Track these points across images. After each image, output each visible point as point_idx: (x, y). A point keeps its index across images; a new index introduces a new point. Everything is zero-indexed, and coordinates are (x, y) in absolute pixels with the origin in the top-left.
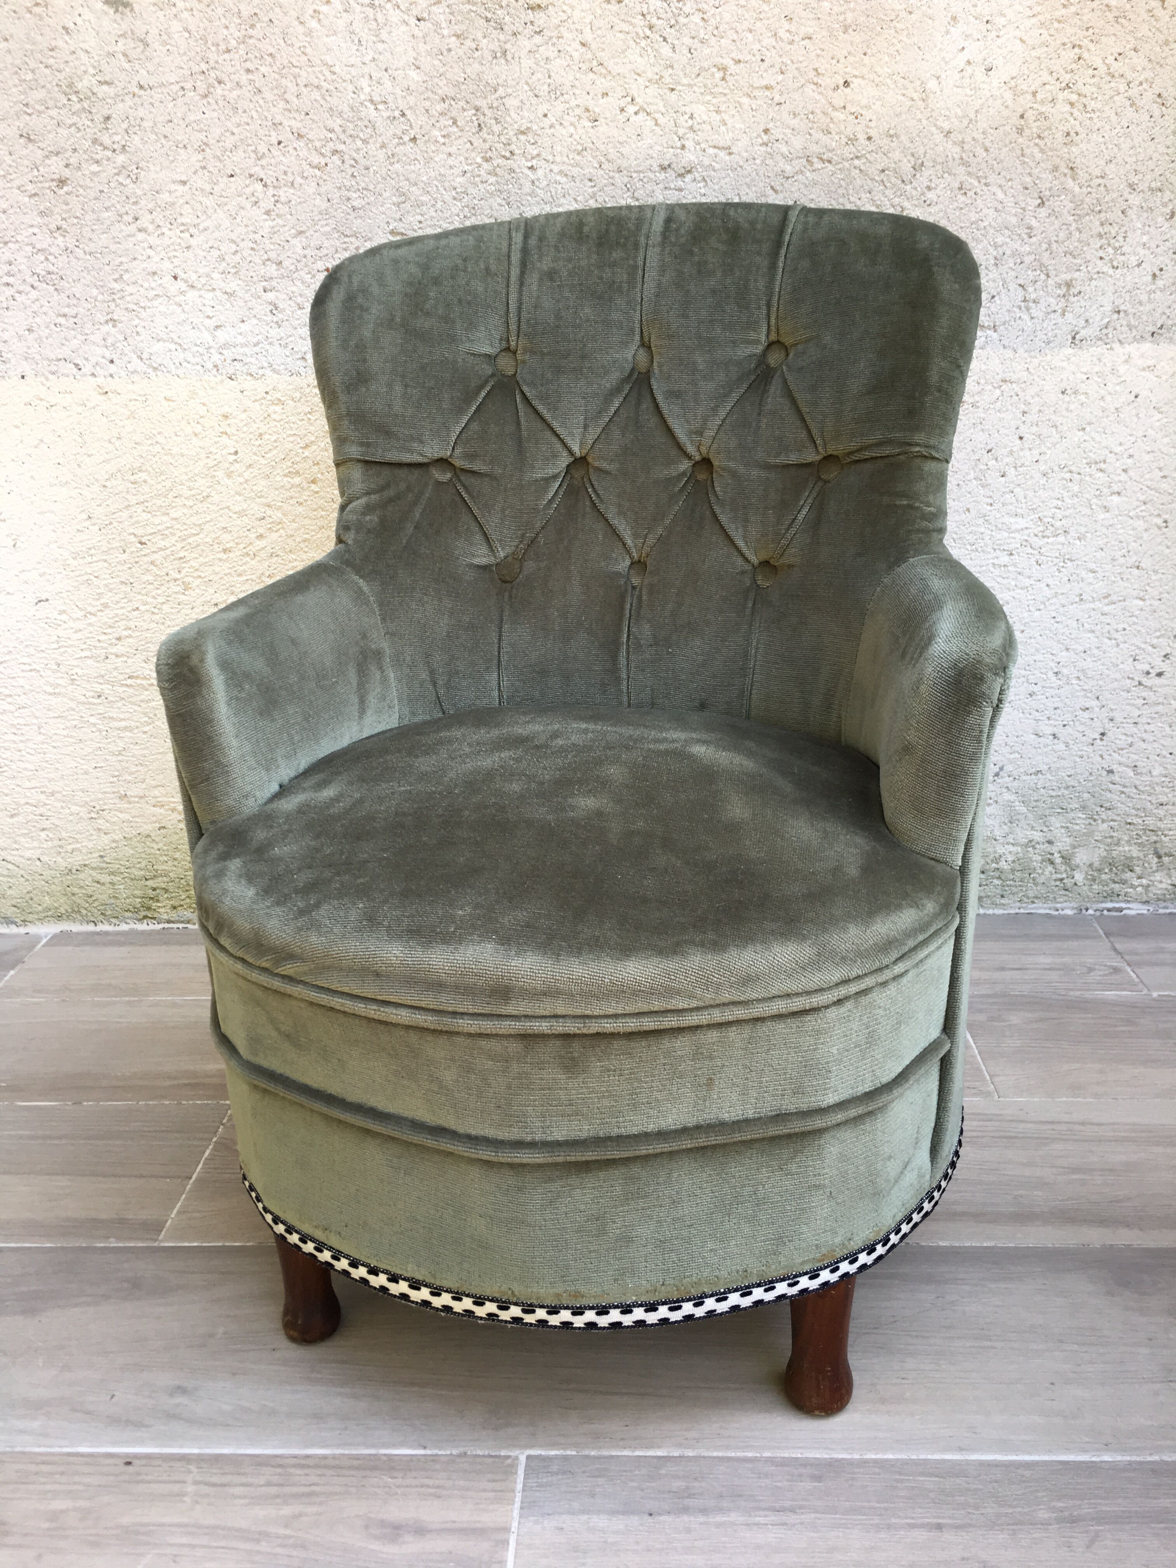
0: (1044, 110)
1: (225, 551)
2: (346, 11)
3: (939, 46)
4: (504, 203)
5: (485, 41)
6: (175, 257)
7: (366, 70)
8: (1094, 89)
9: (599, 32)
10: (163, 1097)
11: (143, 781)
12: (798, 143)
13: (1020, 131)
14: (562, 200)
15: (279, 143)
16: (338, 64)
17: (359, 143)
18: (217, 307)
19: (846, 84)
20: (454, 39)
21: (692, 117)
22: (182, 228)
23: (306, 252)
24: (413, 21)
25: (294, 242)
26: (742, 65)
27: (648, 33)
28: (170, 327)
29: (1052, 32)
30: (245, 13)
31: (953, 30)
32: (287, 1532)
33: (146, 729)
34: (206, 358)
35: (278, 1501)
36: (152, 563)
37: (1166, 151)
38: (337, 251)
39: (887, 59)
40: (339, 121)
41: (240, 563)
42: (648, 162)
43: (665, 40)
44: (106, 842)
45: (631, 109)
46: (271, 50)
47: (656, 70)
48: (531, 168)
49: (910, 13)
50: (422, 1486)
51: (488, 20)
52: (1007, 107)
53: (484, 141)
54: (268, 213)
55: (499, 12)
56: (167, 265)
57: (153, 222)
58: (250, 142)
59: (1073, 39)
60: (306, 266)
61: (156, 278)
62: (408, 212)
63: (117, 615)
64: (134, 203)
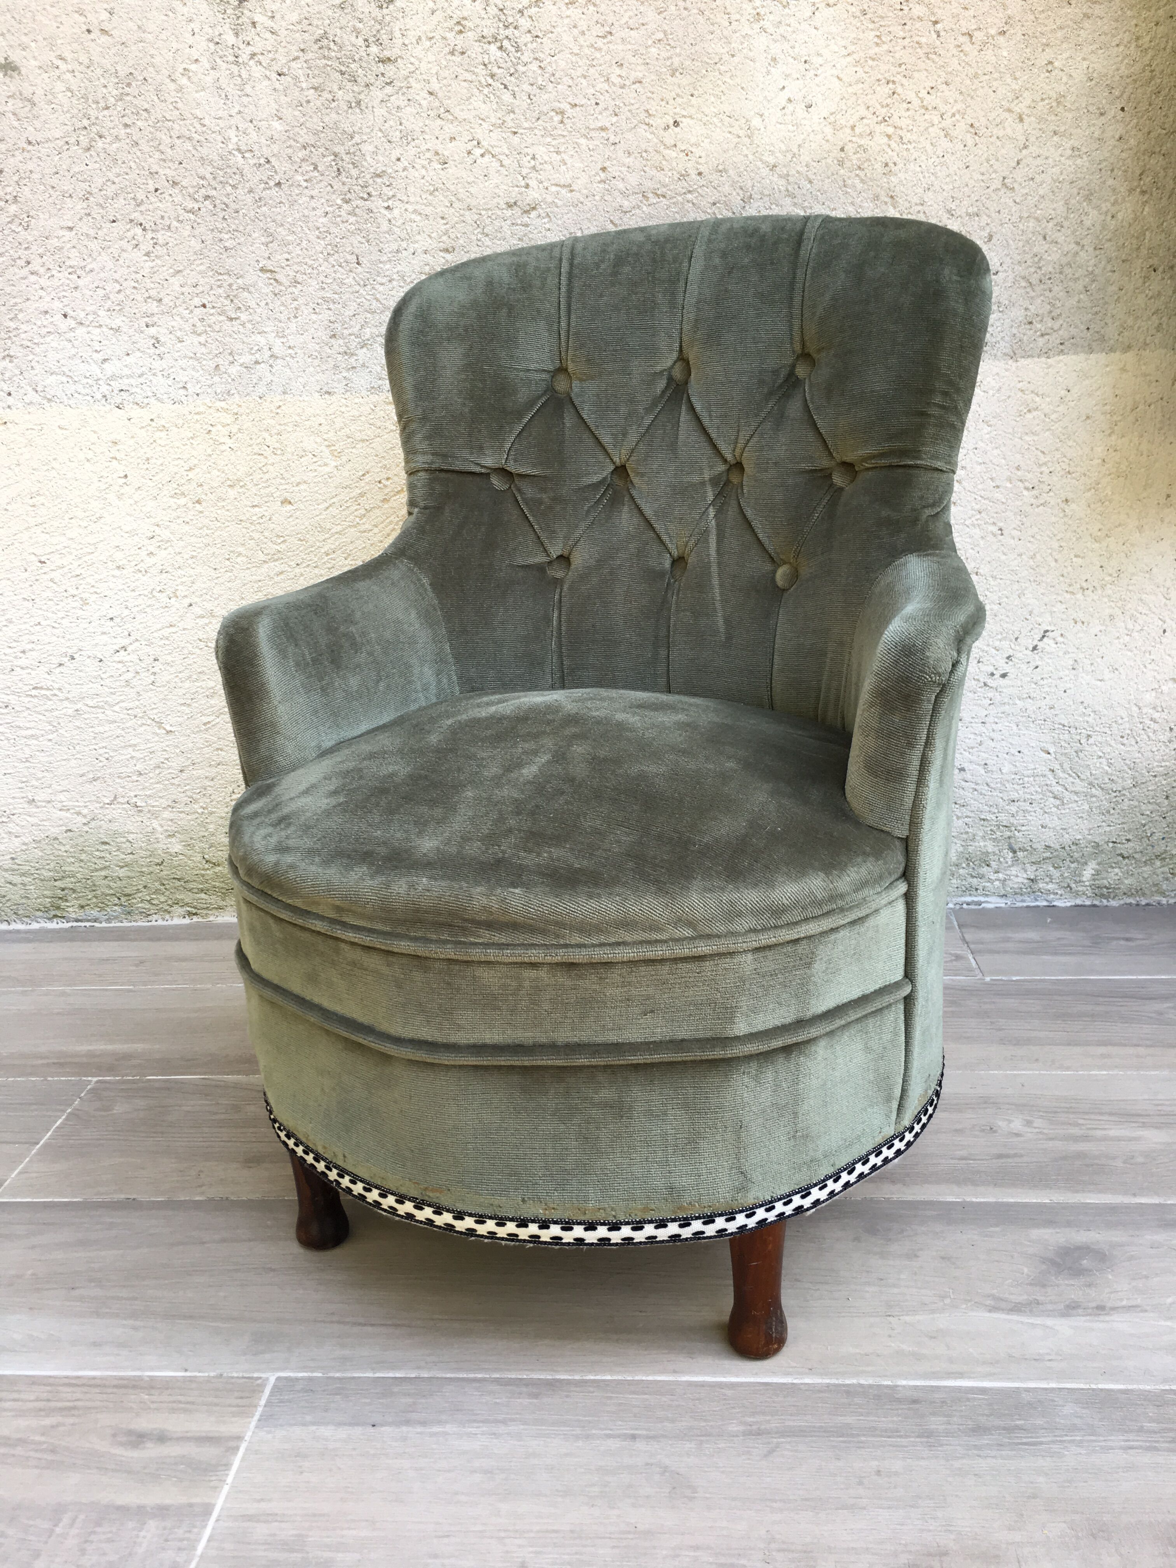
0: (862, 142)
1: (118, 567)
2: (213, 68)
3: (761, 86)
4: (363, 240)
5: (341, 92)
6: (64, 297)
7: (233, 122)
8: (909, 122)
9: (445, 82)
10: (31, 1074)
11: (50, 786)
12: (633, 179)
13: (841, 163)
14: (418, 237)
15: (156, 190)
16: (207, 117)
17: (229, 189)
18: (104, 342)
19: (676, 124)
20: (312, 91)
21: (534, 158)
22: (70, 270)
23: (183, 289)
24: (274, 76)
25: (171, 280)
26: (578, 108)
27: (490, 81)
28: (62, 362)
29: (867, 69)
30: (122, 74)
31: (773, 70)
32: (43, 1439)
33: (50, 737)
34: (95, 389)
35: (42, 1413)
36: (52, 580)
37: (981, 177)
38: (212, 289)
39: (713, 99)
40: (210, 169)
41: (133, 579)
42: (495, 200)
43: (506, 87)
44: (17, 844)
45: (478, 152)
46: (146, 106)
47: (499, 115)
48: (388, 208)
49: (733, 56)
50: (174, 1402)
51: (342, 73)
52: (827, 141)
53: (344, 184)
54: (147, 254)
55: (352, 66)
56: (57, 304)
57: (43, 265)
58: (129, 190)
59: (886, 75)
61: (48, 316)
62: (276, 251)
63: (21, 630)
64: (26, 249)
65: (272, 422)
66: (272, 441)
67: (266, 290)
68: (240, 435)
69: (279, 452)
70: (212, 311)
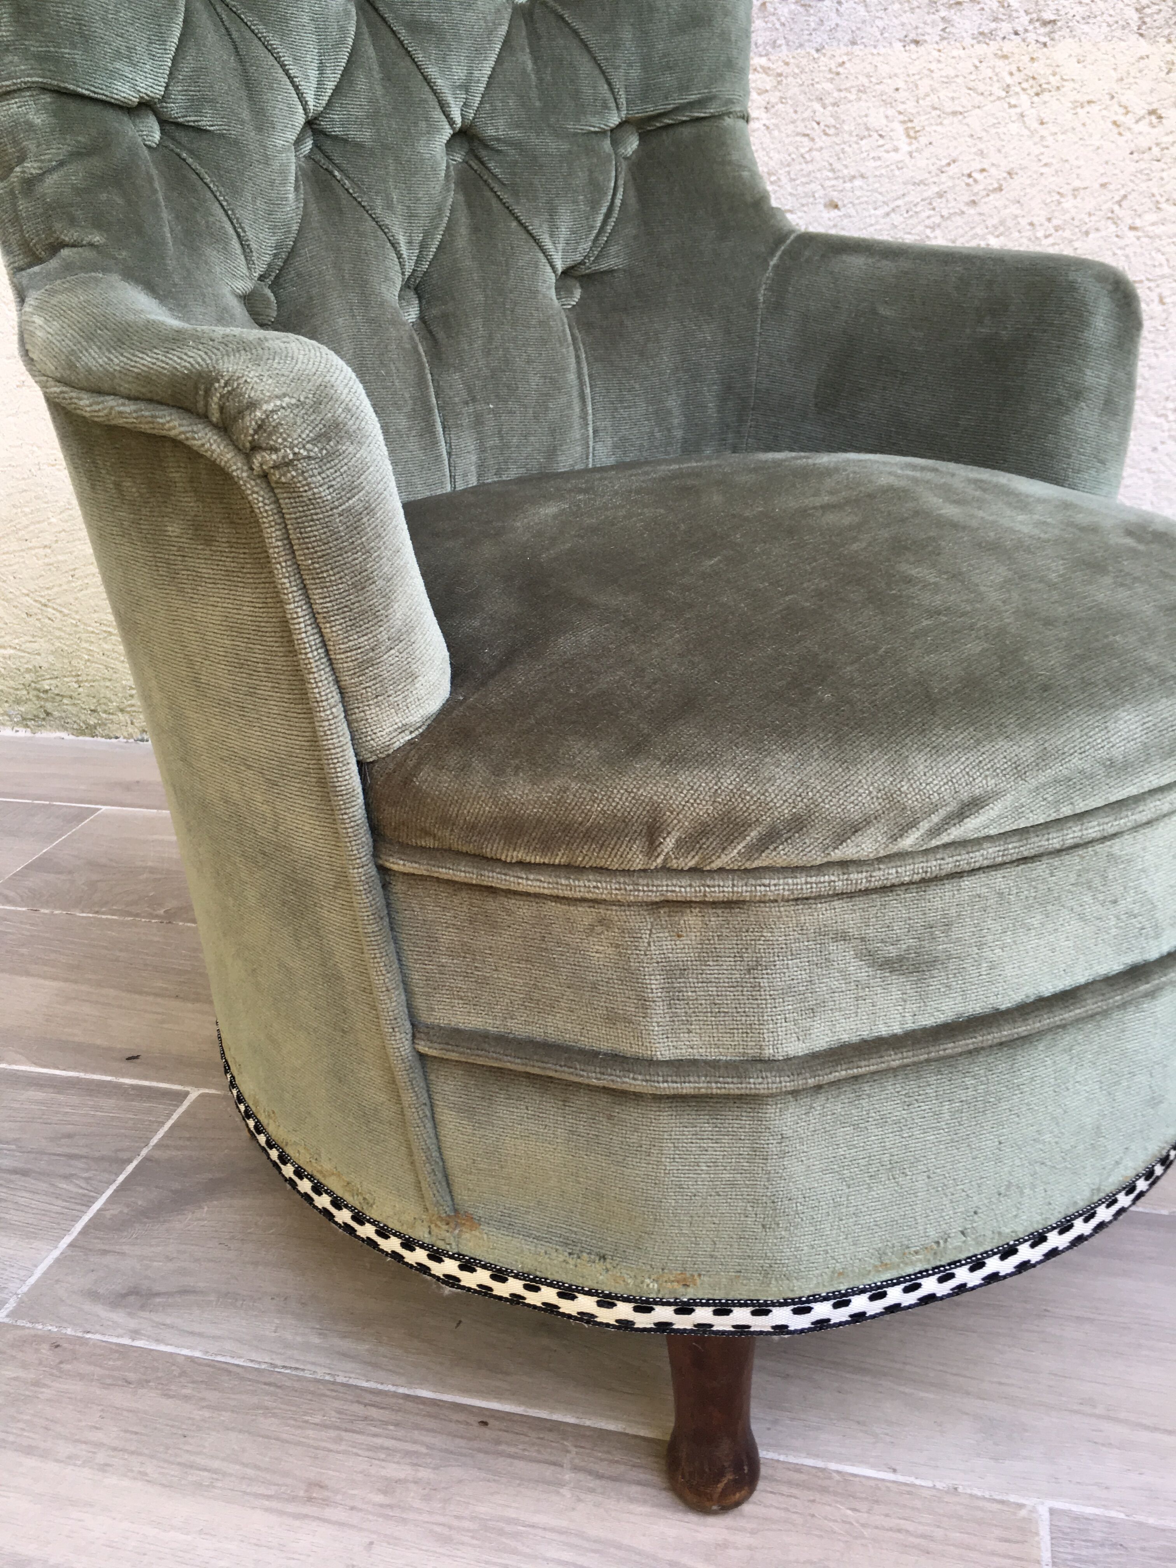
65: (828, 86)
66: (825, 116)
68: (780, 106)
69: (831, 131)
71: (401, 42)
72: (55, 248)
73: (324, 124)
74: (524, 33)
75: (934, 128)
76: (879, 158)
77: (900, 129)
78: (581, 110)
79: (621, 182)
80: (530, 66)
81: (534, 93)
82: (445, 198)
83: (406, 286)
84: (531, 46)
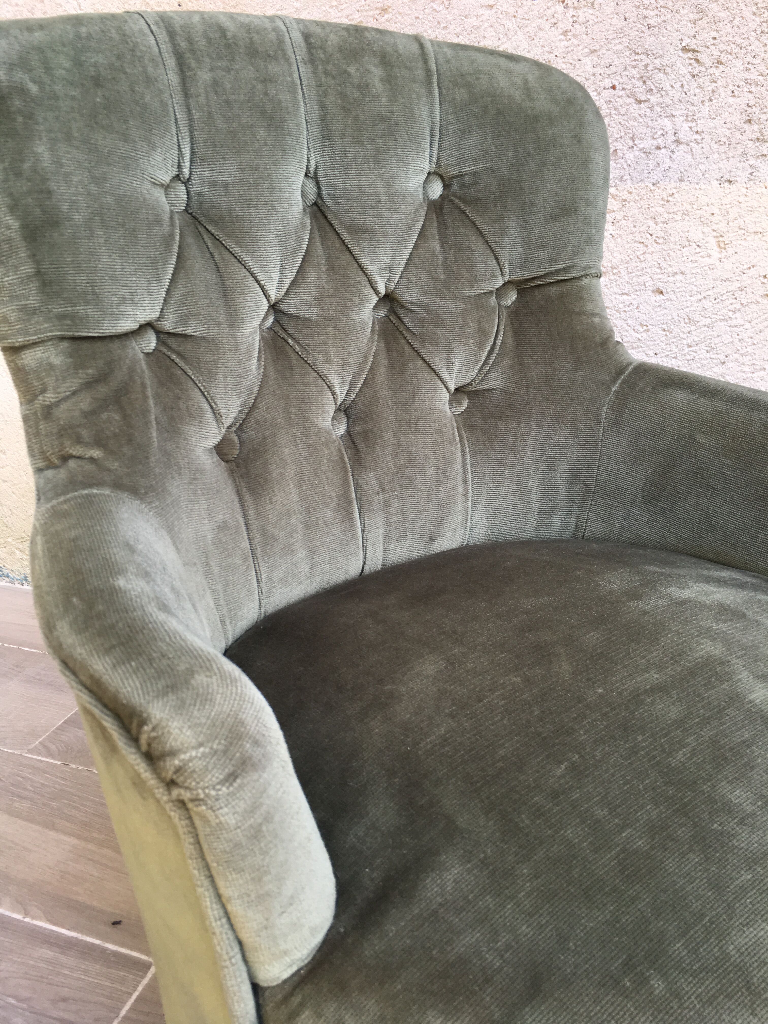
23: (595, 70)
54: (565, 33)
60: (594, 83)
62: (704, 29)
64: (445, 28)
65: (660, 210)
66: (657, 230)
67: (684, 71)
68: (623, 221)
69: (661, 241)
70: (621, 93)
71: (343, 241)
72: (65, 458)
73: (283, 307)
74: (435, 224)
75: (739, 242)
76: (696, 261)
77: (713, 241)
78: (474, 279)
79: (502, 327)
80: (438, 248)
81: (440, 270)
82: (370, 349)
83: (338, 410)
84: (440, 233)
